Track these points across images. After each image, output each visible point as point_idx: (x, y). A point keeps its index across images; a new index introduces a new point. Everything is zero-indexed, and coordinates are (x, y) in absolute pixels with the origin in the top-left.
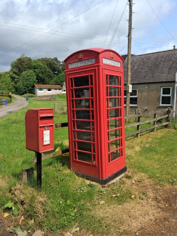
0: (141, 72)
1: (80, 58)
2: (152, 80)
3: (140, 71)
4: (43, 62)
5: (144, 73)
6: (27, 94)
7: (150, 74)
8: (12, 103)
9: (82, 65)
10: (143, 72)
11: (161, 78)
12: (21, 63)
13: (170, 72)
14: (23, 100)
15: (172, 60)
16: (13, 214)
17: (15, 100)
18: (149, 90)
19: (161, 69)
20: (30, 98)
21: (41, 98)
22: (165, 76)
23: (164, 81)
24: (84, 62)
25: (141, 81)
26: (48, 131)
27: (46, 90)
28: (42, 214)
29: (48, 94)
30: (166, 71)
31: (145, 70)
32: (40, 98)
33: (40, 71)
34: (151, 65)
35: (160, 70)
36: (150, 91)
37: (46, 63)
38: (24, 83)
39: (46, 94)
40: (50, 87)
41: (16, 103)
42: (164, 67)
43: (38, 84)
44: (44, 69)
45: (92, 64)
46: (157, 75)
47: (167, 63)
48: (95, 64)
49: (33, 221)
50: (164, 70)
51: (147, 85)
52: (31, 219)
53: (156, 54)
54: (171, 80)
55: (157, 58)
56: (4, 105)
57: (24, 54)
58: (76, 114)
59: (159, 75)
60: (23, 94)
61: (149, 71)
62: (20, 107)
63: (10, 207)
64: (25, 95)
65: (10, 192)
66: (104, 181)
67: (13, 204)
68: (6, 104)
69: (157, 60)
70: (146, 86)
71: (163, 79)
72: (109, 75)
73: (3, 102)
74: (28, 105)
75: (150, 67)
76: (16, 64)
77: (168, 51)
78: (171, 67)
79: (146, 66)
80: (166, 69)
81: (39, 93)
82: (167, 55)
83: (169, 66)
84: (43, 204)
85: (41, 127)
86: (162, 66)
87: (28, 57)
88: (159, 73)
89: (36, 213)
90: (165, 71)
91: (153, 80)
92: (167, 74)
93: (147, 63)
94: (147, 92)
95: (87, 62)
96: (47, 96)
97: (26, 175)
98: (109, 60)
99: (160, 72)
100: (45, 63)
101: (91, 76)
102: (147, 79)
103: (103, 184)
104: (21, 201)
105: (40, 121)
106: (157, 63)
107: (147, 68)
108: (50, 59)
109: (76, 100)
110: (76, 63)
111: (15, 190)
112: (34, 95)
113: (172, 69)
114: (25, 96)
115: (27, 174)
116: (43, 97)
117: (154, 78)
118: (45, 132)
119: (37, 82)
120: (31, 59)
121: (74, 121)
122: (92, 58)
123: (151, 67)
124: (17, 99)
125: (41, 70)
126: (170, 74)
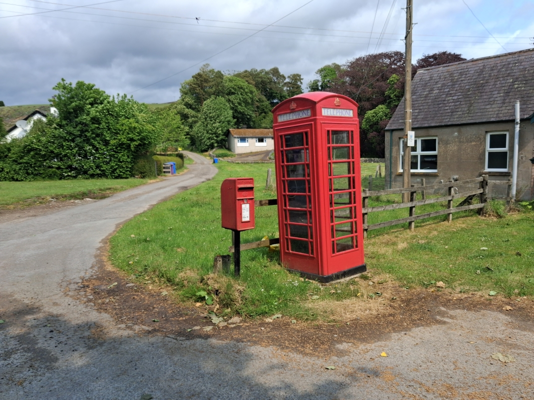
0: (446, 102)
1: (292, 108)
2: (467, 119)
3: (443, 99)
4: (247, 79)
5: (453, 104)
6: (214, 150)
7: (464, 106)
8: (185, 171)
9: (295, 118)
10: (450, 101)
11: (487, 113)
12: (202, 84)
13: (507, 101)
14: (205, 163)
15: (513, 74)
16: (206, 304)
17: (189, 164)
18: (462, 140)
19: (487, 94)
20: (221, 159)
21: (243, 157)
22: (495, 110)
23: (492, 120)
24: (297, 113)
25: (444, 121)
26: (248, 205)
27: (254, 140)
28: (240, 302)
29: (259, 150)
30: (498, 99)
31: (453, 98)
32: (241, 157)
33: (240, 99)
34: (467, 87)
35: (485, 97)
36: (463, 142)
37: (253, 80)
38: (207, 125)
39: (254, 150)
40: (262, 133)
41: (194, 170)
42: (495, 89)
43: (238, 128)
44: (250, 95)
45: (307, 116)
46: (478, 107)
47: (503, 82)
48: (311, 117)
49: (229, 310)
50: (495, 96)
51: (455, 129)
52: (228, 308)
53: (480, 62)
54: (507, 118)
55: (482, 71)
56: (170, 174)
57: (208, 65)
58: (288, 186)
59: (483, 107)
60: (206, 151)
61: (462, 100)
62: (201, 178)
63: (203, 296)
64: (211, 152)
65: (201, 282)
66: (325, 278)
67: (206, 293)
68: (174, 172)
69: (482, 76)
70: (455, 132)
71: (492, 116)
72: (332, 131)
73: (168, 168)
74: (217, 174)
75: (464, 90)
76: (191, 85)
77: (506, 55)
78: (509, 91)
79: (458, 88)
80: (499, 95)
81: (240, 147)
82: (504, 64)
83: (505, 88)
84: (241, 292)
85: (239, 200)
86: (490, 87)
87: (216, 71)
88: (483, 104)
89: (233, 302)
90: (496, 99)
91: (470, 118)
92: (499, 105)
93: (459, 83)
94: (458, 144)
95: (301, 113)
96: (256, 152)
97: (221, 262)
98: (332, 110)
99: (485, 100)
100: (252, 82)
101: (306, 133)
102: (457, 116)
103: (323, 282)
104: (216, 291)
105: (238, 193)
106: (482, 82)
107: (460, 94)
108: (262, 71)
109: (287, 166)
110: (288, 115)
111: (208, 280)
112: (229, 153)
113: (511, 94)
114: (210, 155)
115: (223, 260)
116: (248, 156)
117: (472, 115)
118: (243, 206)
119: (236, 124)
120: (223, 73)
121: (284, 196)
122: (307, 109)
123: (469, 90)
124: (193, 161)
125: (244, 97)
126: (505, 105)
